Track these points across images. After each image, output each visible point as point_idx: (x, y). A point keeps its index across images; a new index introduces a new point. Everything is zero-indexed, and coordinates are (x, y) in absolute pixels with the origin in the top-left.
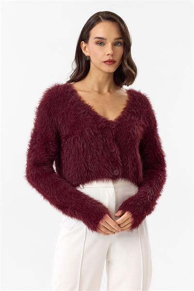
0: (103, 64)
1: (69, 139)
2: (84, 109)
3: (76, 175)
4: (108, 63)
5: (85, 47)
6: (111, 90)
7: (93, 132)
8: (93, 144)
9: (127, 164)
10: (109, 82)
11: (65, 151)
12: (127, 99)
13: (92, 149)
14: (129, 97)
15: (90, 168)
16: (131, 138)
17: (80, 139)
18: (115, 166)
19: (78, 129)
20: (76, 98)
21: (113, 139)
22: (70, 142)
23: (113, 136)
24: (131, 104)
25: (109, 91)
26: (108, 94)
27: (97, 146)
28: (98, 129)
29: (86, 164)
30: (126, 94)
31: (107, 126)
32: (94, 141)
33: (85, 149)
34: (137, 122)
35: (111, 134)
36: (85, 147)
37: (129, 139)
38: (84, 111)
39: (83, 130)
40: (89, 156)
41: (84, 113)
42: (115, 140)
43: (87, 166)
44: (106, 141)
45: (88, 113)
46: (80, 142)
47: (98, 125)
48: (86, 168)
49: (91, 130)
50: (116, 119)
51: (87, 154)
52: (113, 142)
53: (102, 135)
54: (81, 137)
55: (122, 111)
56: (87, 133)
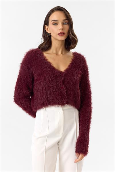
0: (58, 35)
1: (37, 82)
2: (47, 65)
3: (41, 102)
4: (60, 35)
5: (48, 28)
6: (63, 53)
7: (51, 79)
8: (51, 85)
9: (71, 96)
10: (62, 48)
11: (35, 88)
12: (72, 58)
13: (50, 88)
14: (73, 57)
15: (48, 99)
16: (73, 81)
17: (43, 82)
18: (63, 98)
19: (42, 77)
20: (43, 58)
21: (62, 83)
22: (38, 83)
23: (62, 80)
24: (74, 61)
25: (62, 53)
26: (62, 55)
27: (53, 86)
28: (54, 77)
29: (46, 96)
30: (72, 55)
31: (59, 75)
32: (51, 83)
33: (46, 88)
34: (77, 72)
35: (61, 80)
36: (46, 87)
37: (72, 82)
38: (47, 66)
39: (45, 77)
40: (48, 92)
41: (46, 67)
42: (64, 83)
43: (47, 97)
44: (58, 83)
45: (49, 67)
46: (43, 84)
47: (54, 75)
48: (46, 98)
49: (50, 77)
50: (65, 71)
51: (47, 90)
52: (62, 84)
53: (56, 80)
54: (44, 81)
55: (69, 65)
56: (47, 79)
